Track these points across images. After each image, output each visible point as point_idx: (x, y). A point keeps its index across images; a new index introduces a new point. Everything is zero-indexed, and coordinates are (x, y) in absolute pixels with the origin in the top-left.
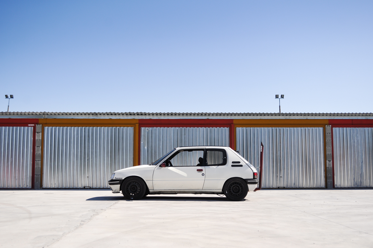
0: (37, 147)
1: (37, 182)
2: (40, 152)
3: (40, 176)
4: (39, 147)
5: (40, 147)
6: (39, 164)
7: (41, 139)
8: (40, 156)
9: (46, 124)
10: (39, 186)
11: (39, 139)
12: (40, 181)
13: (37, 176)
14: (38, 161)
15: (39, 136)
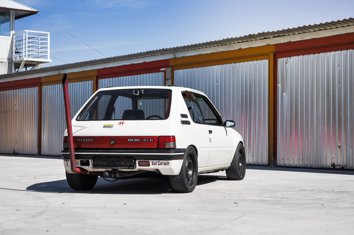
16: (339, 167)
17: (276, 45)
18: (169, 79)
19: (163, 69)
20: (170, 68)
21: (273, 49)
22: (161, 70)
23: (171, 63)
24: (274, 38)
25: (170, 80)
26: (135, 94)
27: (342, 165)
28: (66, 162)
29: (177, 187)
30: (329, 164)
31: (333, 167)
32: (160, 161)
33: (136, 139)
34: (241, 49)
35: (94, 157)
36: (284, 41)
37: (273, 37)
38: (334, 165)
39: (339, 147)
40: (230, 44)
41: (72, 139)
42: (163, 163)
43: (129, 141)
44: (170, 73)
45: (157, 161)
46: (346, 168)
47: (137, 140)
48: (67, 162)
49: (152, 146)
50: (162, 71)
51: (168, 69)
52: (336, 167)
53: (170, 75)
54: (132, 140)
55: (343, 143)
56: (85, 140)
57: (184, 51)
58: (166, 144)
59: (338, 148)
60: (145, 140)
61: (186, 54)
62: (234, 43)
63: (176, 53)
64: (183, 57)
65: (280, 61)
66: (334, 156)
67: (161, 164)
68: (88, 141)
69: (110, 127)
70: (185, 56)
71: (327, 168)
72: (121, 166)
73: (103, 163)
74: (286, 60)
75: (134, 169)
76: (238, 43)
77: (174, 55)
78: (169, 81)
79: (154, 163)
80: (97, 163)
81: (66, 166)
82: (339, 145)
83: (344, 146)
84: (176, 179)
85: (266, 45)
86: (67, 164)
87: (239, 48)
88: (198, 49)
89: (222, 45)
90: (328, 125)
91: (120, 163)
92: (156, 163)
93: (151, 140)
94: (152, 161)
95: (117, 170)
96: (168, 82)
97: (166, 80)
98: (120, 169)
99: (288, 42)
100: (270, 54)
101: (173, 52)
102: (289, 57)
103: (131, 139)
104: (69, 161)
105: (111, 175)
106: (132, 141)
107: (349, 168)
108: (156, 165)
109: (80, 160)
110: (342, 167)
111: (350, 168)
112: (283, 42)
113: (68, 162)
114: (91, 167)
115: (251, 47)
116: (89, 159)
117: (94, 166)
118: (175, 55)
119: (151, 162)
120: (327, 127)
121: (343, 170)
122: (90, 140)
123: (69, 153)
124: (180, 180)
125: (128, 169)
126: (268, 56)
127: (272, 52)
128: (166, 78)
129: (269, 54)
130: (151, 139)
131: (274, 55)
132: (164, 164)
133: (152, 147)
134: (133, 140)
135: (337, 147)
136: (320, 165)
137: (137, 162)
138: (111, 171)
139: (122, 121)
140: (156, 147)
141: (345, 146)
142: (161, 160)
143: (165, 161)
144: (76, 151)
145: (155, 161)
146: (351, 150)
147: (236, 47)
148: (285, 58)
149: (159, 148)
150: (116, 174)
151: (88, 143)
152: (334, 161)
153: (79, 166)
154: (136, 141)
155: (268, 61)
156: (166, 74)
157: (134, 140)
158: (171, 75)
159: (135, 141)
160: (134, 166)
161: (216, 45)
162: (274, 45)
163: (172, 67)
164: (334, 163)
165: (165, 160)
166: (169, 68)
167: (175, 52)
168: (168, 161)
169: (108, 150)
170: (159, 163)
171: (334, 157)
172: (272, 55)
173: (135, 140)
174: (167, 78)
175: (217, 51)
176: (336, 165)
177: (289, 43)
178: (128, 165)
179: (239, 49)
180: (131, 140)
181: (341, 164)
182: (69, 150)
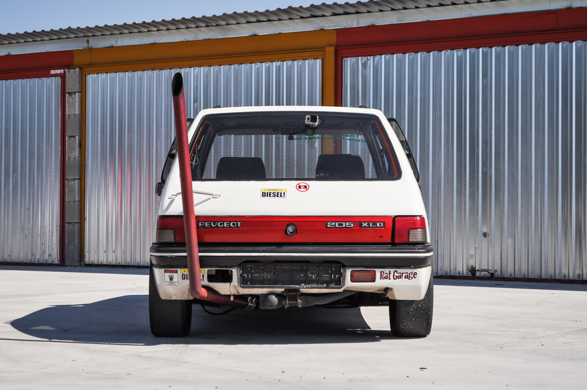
0: (70, 137)
1: (72, 246)
2: (77, 154)
3: (77, 226)
4: (74, 137)
5: (77, 137)
6: (75, 190)
7: (77, 112)
8: (77, 164)
9: (91, 65)
10: (76, 257)
11: (73, 112)
12: (77, 242)
13: (70, 226)
14: (73, 182)
15: (74, 104)
16: (483, 273)
17: (339, 32)
18: (74, 93)
19: (58, 71)
20: (77, 69)
21: (333, 39)
22: (53, 72)
23: (77, 60)
24: (334, 17)
25: (77, 94)
26: (311, 123)
27: (491, 270)
28: (167, 275)
29: (412, 325)
30: (461, 268)
31: (472, 274)
32: (399, 270)
33: (346, 222)
34: (255, 35)
35: (243, 263)
36: (358, 23)
37: (331, 14)
38: (473, 270)
39: (485, 235)
40: (227, 24)
41: (193, 222)
42: (404, 275)
43: (329, 226)
44: (77, 80)
45: (392, 271)
46: (500, 276)
47: (347, 224)
48: (171, 274)
49: (381, 237)
50: (55, 75)
51: (72, 71)
52: (478, 274)
53: (78, 85)
54: (337, 224)
55: (493, 228)
56: (221, 224)
57: (112, 34)
58: (412, 232)
59: (483, 237)
60: (365, 224)
61: (116, 42)
62: (238, 23)
63: (91, 40)
64: (110, 47)
65: (349, 63)
66: (472, 252)
67: (400, 277)
68: (230, 227)
69: (278, 194)
70: (115, 45)
71: (458, 276)
72: (308, 281)
73: (264, 276)
74: (363, 61)
75: (340, 288)
76: (248, 22)
77: (85, 42)
78: (73, 96)
79: (384, 275)
80: (248, 276)
81: (167, 283)
82: (485, 230)
83: (494, 234)
84: (413, 308)
85: (316, 30)
86: (171, 279)
87: (251, 34)
88: (149, 31)
89: (207, 26)
90: (461, 192)
91: (306, 275)
92: (390, 273)
93: (378, 225)
94: (382, 270)
95: (297, 290)
96: (73, 98)
97: (67, 95)
98: (305, 289)
99: (369, 27)
100: (327, 49)
101: (84, 36)
102: (370, 56)
103: (335, 222)
104: (177, 272)
105: (284, 302)
106: (337, 226)
107: (506, 277)
108: (390, 279)
109: (206, 270)
110: (492, 275)
111: (509, 276)
112: (355, 25)
113: (175, 275)
114: (236, 284)
115: (280, 33)
116: (232, 267)
117: (244, 282)
118: (88, 41)
119: (378, 272)
120: (457, 196)
121: (492, 280)
122: (234, 224)
123: (185, 254)
124: (422, 310)
125: (326, 288)
126: (321, 53)
127: (330, 46)
128: (67, 91)
129: (324, 48)
130: (379, 222)
131: (336, 51)
132: (405, 278)
133: (381, 240)
134: (339, 225)
135: (480, 235)
136: (442, 270)
137: (348, 272)
138: (283, 292)
139: (303, 183)
140: (390, 241)
141: (498, 233)
142: (398, 267)
143: (409, 271)
144: (202, 249)
145: (387, 271)
146: (510, 241)
147: (244, 31)
148: (360, 58)
149: (396, 241)
150: (297, 301)
151: (229, 230)
152: (472, 263)
153: (206, 282)
154: (346, 227)
155: (321, 61)
156: (67, 82)
157: (342, 225)
158: (79, 83)
159: (344, 226)
160: (339, 282)
161: (194, 26)
162: (335, 31)
163: (80, 68)
164: (472, 266)
165: (409, 267)
166: (75, 68)
167: (88, 37)
168: (415, 271)
169: (279, 245)
170: (396, 274)
171: (472, 255)
172: (330, 51)
173: (344, 224)
174: (70, 91)
175: (197, 37)
176: (477, 269)
177: (372, 28)
178: (325, 279)
179: (250, 36)
180: (334, 224)
181: (490, 268)
182: (185, 246)
